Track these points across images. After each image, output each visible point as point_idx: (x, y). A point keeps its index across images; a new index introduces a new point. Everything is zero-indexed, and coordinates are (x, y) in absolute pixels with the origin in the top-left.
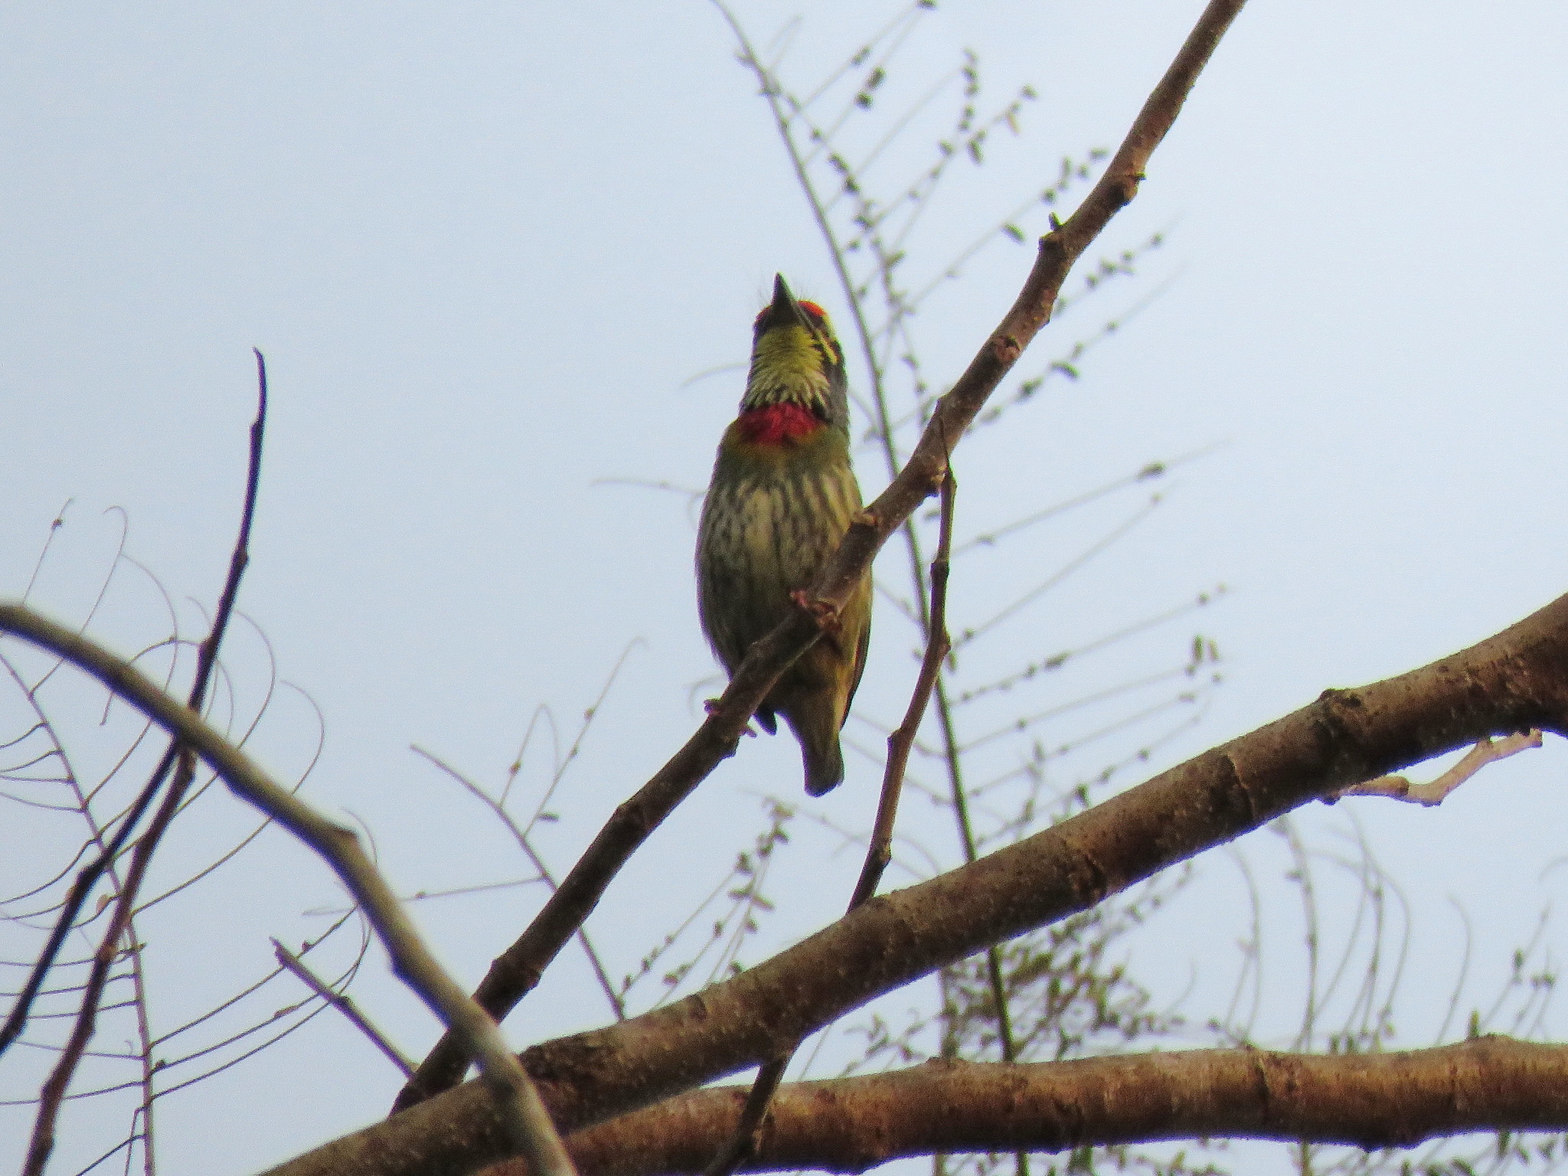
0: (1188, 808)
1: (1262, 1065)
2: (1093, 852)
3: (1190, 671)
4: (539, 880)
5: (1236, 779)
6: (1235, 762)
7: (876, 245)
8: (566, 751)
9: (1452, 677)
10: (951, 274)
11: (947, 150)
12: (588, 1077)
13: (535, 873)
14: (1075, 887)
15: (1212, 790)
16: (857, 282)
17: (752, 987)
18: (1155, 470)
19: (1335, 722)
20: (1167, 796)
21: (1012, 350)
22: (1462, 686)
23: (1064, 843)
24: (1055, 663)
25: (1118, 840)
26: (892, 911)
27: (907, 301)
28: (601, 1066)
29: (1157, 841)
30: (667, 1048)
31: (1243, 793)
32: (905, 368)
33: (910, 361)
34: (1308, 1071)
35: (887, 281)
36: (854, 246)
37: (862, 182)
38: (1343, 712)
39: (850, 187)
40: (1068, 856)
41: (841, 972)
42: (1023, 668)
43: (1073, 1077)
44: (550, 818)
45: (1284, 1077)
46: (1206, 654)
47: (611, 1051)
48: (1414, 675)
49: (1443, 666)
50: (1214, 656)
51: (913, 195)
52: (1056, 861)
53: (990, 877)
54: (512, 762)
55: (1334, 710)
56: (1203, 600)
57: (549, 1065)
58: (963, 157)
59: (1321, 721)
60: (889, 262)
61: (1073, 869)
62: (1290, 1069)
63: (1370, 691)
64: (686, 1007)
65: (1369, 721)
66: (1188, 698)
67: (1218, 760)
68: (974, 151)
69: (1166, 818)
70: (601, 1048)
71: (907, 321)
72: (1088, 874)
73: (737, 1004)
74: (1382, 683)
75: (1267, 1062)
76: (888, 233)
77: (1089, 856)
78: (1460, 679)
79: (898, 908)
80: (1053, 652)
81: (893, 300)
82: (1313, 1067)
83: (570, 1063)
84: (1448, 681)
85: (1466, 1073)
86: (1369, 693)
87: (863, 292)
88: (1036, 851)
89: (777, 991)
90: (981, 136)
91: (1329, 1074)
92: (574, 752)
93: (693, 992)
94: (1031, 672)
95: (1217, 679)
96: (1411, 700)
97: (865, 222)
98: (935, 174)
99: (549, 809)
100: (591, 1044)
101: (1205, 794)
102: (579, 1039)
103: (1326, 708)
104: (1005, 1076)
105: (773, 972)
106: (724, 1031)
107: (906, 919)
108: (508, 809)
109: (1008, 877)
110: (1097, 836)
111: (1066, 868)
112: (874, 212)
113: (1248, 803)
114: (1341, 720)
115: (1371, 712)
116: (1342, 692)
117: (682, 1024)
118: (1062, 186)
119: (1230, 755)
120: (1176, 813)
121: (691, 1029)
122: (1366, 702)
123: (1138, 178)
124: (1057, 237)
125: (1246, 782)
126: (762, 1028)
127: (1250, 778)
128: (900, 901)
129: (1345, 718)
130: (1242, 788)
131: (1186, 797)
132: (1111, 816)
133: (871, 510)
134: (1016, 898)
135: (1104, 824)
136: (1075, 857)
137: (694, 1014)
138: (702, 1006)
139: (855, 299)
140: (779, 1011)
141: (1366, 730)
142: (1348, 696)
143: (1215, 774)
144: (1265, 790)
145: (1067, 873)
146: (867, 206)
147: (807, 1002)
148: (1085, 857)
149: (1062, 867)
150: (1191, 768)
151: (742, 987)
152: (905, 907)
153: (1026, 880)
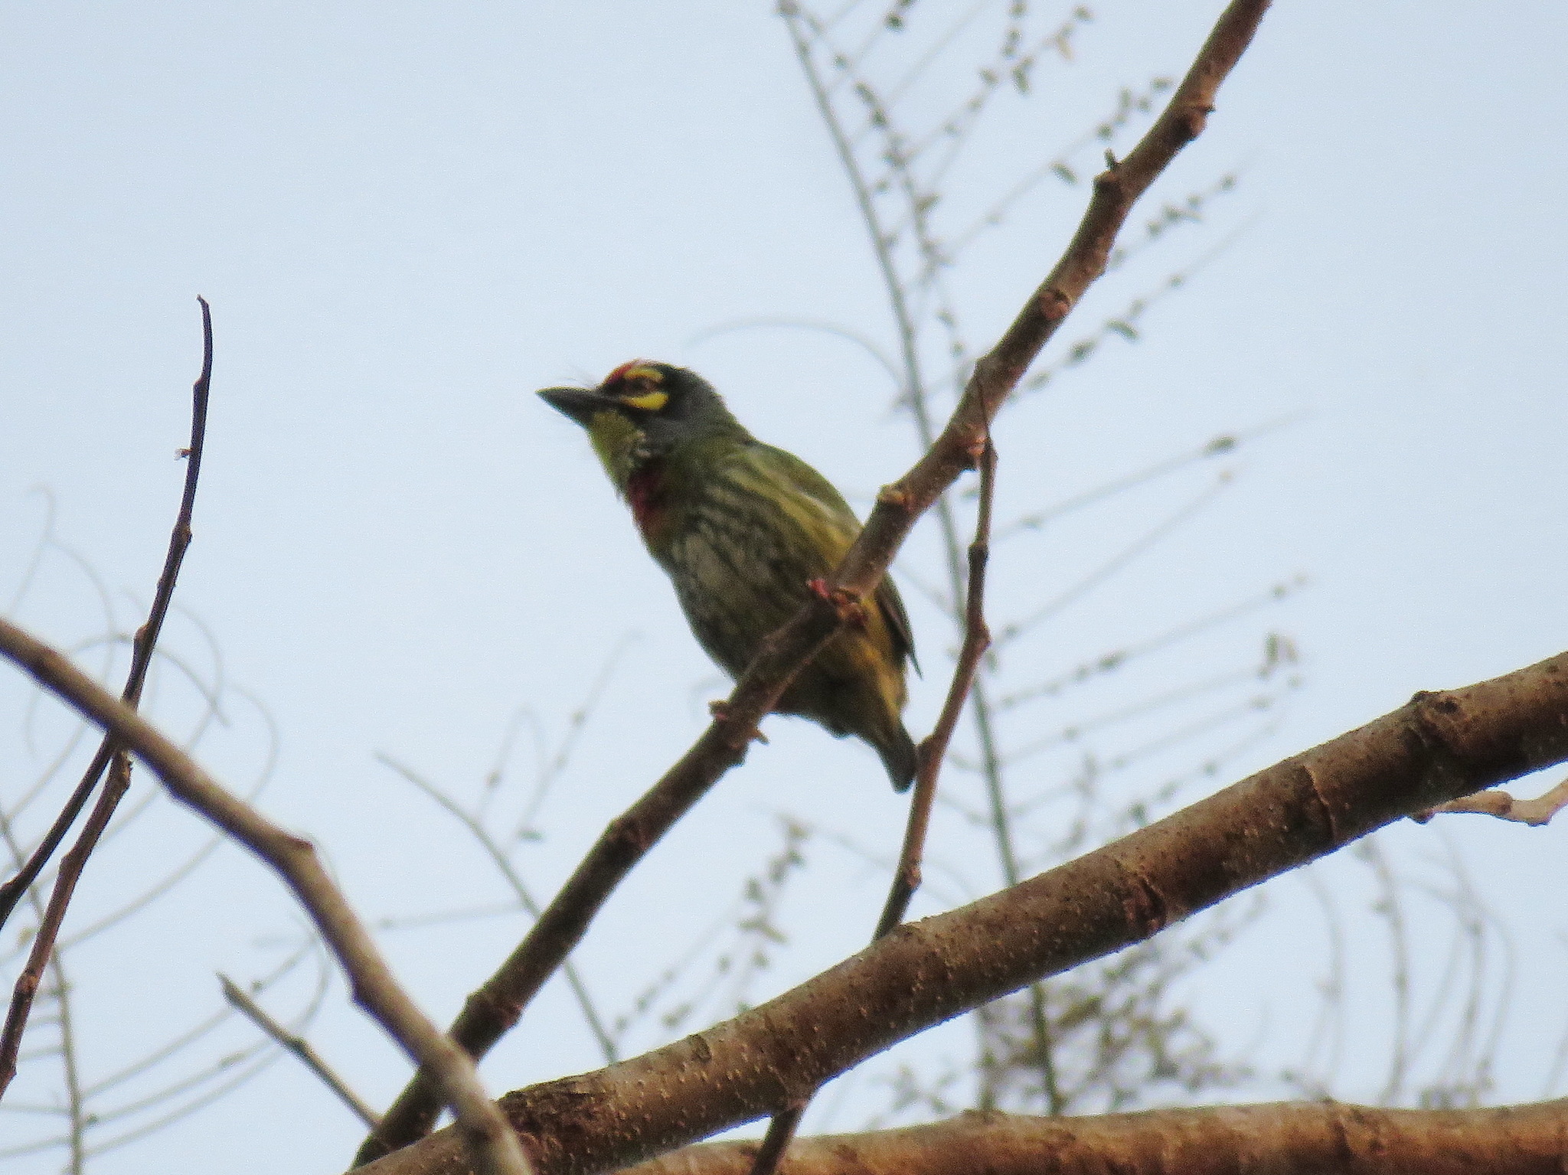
0: (1258, 825)
1: (1343, 1122)
2: (1151, 875)
3: (1264, 674)
5: (1315, 795)
6: (1314, 775)
7: (908, 185)
9: (1560, 679)
10: (993, 220)
11: (989, 78)
12: (575, 1129)
14: (1131, 916)
15: (1288, 806)
16: (886, 228)
17: (763, 1027)
18: (1224, 445)
19: (1427, 728)
20: (1236, 812)
21: (1061, 304)
23: (1118, 865)
24: (1110, 663)
25: (1180, 861)
26: (920, 941)
27: (944, 252)
28: (590, 1117)
29: (1225, 865)
30: (665, 1096)
31: (1324, 810)
32: (941, 326)
33: (947, 319)
34: (1395, 1129)
35: (920, 226)
36: (882, 187)
38: (1438, 719)
39: (879, 120)
40: (1123, 880)
41: (864, 1011)
42: (1074, 669)
43: (1128, 1134)
45: (1367, 1136)
46: (1282, 653)
47: (601, 1099)
48: (1519, 676)
49: (1551, 667)
50: (1292, 655)
51: (950, 129)
52: (1109, 886)
53: (1032, 904)
55: (1427, 716)
57: (531, 1114)
58: (1008, 86)
59: (1412, 728)
60: (923, 205)
61: (1129, 895)
62: (1375, 1127)
63: (1468, 694)
64: (687, 1051)
65: (1467, 728)
66: (1261, 704)
67: (1294, 771)
68: (1020, 80)
69: (1234, 837)
70: (589, 1095)
71: (943, 273)
72: (1145, 901)
73: (745, 1046)
74: (1482, 685)
75: (1349, 1118)
76: (922, 171)
77: (1147, 881)
79: (929, 938)
81: (929, 249)
82: (1402, 1124)
83: (554, 1112)
84: (1556, 684)
86: (1468, 696)
87: (893, 239)
88: (1087, 874)
89: (790, 1032)
90: (1028, 64)
91: (1420, 1134)
93: (694, 1033)
94: (1083, 674)
96: (1516, 703)
97: (895, 160)
98: (976, 105)
100: (578, 1091)
101: (1279, 811)
102: (565, 1085)
103: (1418, 712)
104: (1050, 1131)
105: (785, 1007)
106: (730, 1077)
107: (937, 951)
108: (486, 826)
109: (1053, 904)
110: (1156, 858)
111: (1120, 895)
112: (906, 148)
113: (1328, 822)
114: (1434, 725)
115: (1469, 716)
116: (1437, 695)
117: (682, 1068)
118: (1120, 120)
119: (1308, 766)
120: (1246, 832)
121: (691, 1072)
122: (1463, 706)
123: (1207, 110)
124: (1114, 178)
125: (1326, 798)
126: (774, 1074)
127: (1331, 793)
128: (930, 930)
129: (1440, 725)
130: (1322, 804)
131: (1258, 814)
132: (1173, 833)
133: (900, 486)
134: (1063, 928)
135: (1164, 843)
136: (1131, 882)
137: (696, 1056)
138: (707, 1048)
139: (884, 246)
140: (792, 1055)
141: (1463, 738)
142: (1442, 699)
143: (1291, 788)
144: (1347, 805)
145: (1121, 900)
146: (895, 142)
147: (824, 1043)
148: (1143, 882)
149: (1117, 892)
150: (1263, 780)
151: (752, 1026)
152: (936, 936)
153: (1075, 907)
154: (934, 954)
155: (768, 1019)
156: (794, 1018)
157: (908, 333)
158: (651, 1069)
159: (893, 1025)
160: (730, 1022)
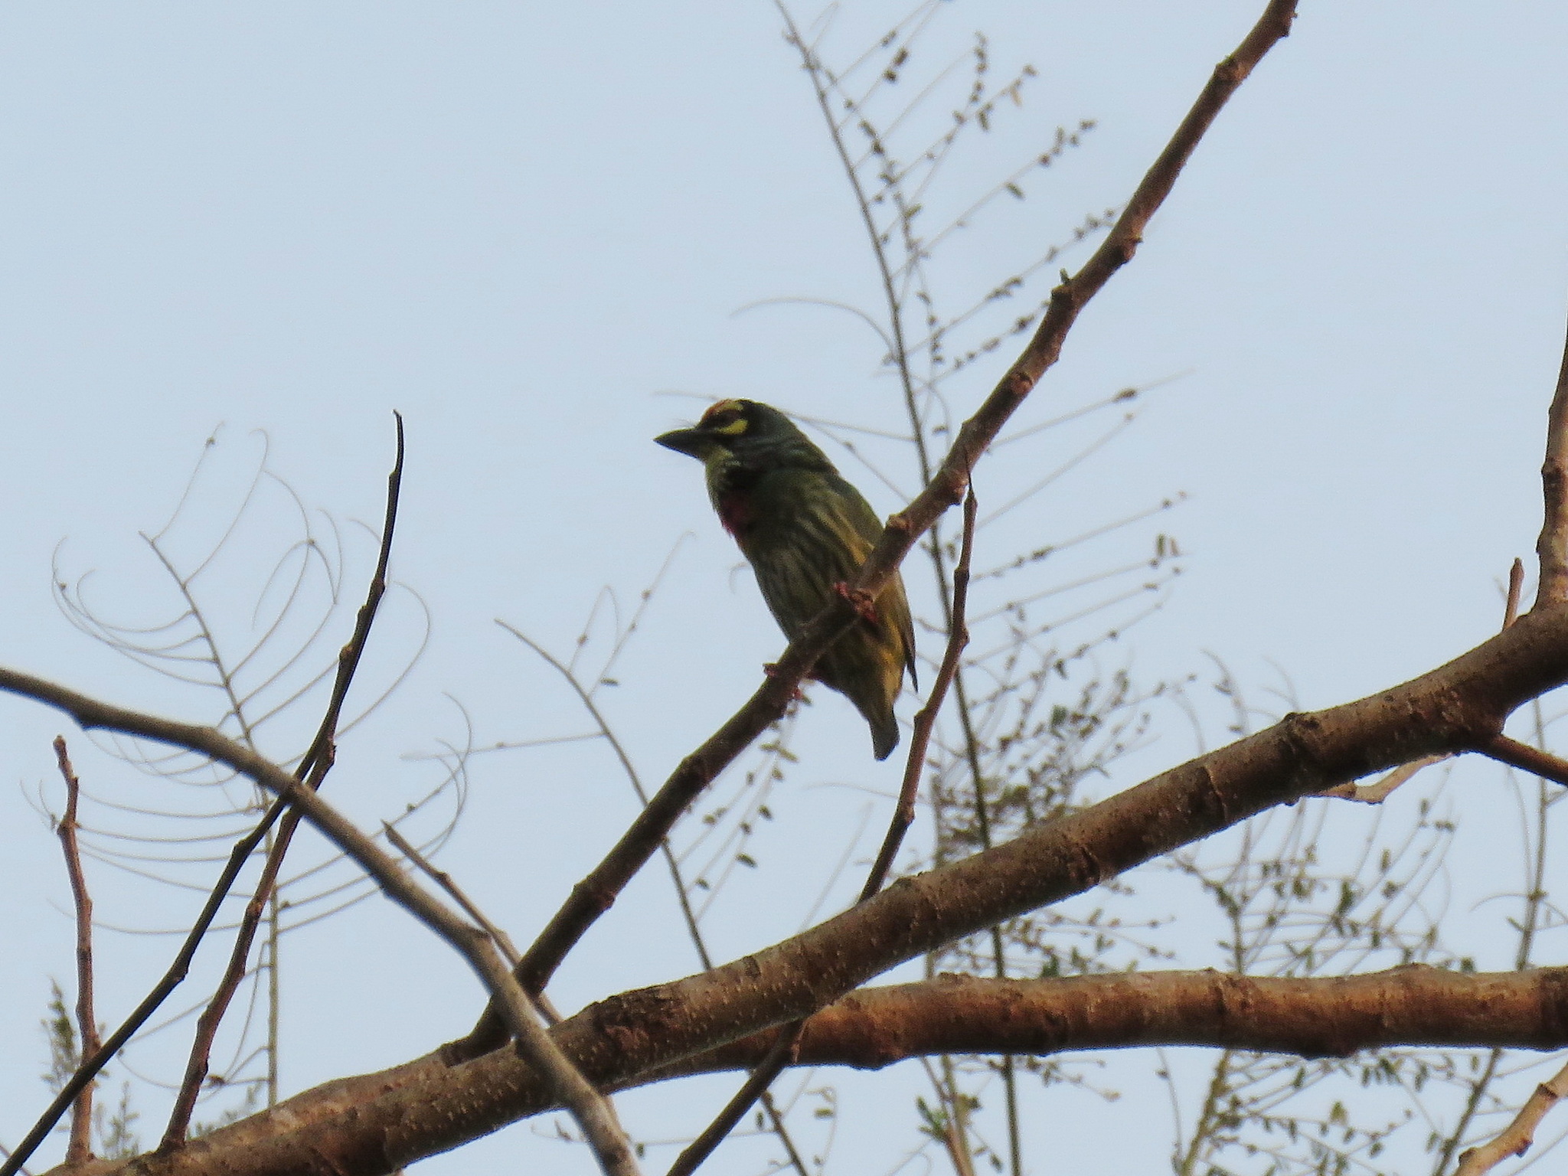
0: (1169, 809)
1: (1220, 985)
2: (1091, 847)
3: (1154, 564)
4: (600, 735)
5: (1212, 787)
6: (1211, 772)
7: (898, 198)
8: (627, 624)
9: (1395, 705)
10: (961, 224)
11: (960, 119)
12: (659, 1025)
13: (598, 729)
14: (1073, 874)
15: (1192, 796)
16: (880, 231)
17: (799, 951)
18: (1129, 394)
19: (1295, 740)
20: (1153, 799)
21: (1026, 384)
22: (1403, 713)
23: (1065, 837)
24: (1039, 555)
25: (1111, 835)
26: (918, 890)
27: (922, 247)
28: (670, 1015)
29: (1144, 838)
30: (726, 1001)
31: (1218, 799)
32: (921, 304)
33: (924, 298)
34: (1258, 992)
35: (906, 229)
36: (879, 199)
37: (886, 145)
38: (1304, 733)
39: (878, 149)
40: (1068, 847)
41: (874, 941)
42: (1013, 559)
43: (1061, 992)
44: (612, 683)
45: (1239, 997)
46: (1168, 548)
47: (678, 1003)
48: (1365, 702)
49: (1388, 696)
50: (1175, 552)
51: (931, 156)
52: (1057, 852)
53: (998, 865)
54: (580, 634)
55: (1296, 731)
56: (1167, 504)
57: (625, 1013)
58: (973, 125)
59: (1284, 740)
60: (909, 214)
61: (1072, 859)
62: (1244, 990)
63: (1327, 714)
64: (743, 967)
65: (1325, 740)
66: (1151, 587)
67: (1195, 770)
68: (983, 119)
69: (1151, 818)
70: (671, 999)
71: (923, 262)
72: (1084, 864)
73: (786, 965)
74: (1337, 709)
75: (1225, 983)
76: (908, 189)
77: (1086, 849)
78: (1403, 706)
79: (924, 889)
80: (1039, 546)
81: (911, 245)
82: (1263, 988)
83: (643, 1012)
84: (1392, 708)
85: (1393, 997)
86: (1327, 717)
87: (886, 238)
88: (1041, 843)
89: (819, 955)
90: (989, 107)
91: (1277, 995)
92: (633, 627)
93: (749, 954)
94: (1020, 562)
95: (1177, 571)
96: (1362, 723)
97: (889, 180)
98: (949, 139)
99: (611, 676)
100: (661, 996)
101: (1185, 799)
102: (652, 990)
103: (1289, 728)
104: (1004, 990)
105: (816, 938)
106: (774, 988)
107: (930, 898)
108: (577, 675)
109: (1016, 864)
110: (1093, 832)
111: (1066, 859)
112: (897, 171)
113: (1221, 809)
114: (1301, 739)
115: (1327, 733)
116: (1303, 715)
117: (738, 981)
118: (1057, 151)
119: (1207, 766)
120: (1160, 814)
121: (745, 985)
122: (1323, 724)
123: (1137, 241)
124: (1067, 290)
125: (1220, 790)
126: (806, 987)
127: (1223, 787)
128: (925, 882)
129: (1305, 738)
130: (1217, 796)
131: (1169, 801)
132: (1106, 814)
133: (903, 515)
134: (1023, 883)
135: (1098, 821)
136: (1074, 850)
137: (749, 973)
138: (757, 966)
139: (879, 244)
140: (821, 974)
141: (1323, 749)
142: (1307, 718)
143: (1194, 782)
144: (1235, 797)
145: (1066, 862)
146: (891, 165)
147: (844, 965)
148: (1083, 850)
149: (1063, 857)
150: (1173, 775)
151: (790, 951)
152: (929, 887)
153: (1032, 867)
154: (927, 900)
155: (803, 947)
156: (822, 945)
157: (895, 308)
158: (716, 981)
159: (895, 952)
160: (775, 946)
